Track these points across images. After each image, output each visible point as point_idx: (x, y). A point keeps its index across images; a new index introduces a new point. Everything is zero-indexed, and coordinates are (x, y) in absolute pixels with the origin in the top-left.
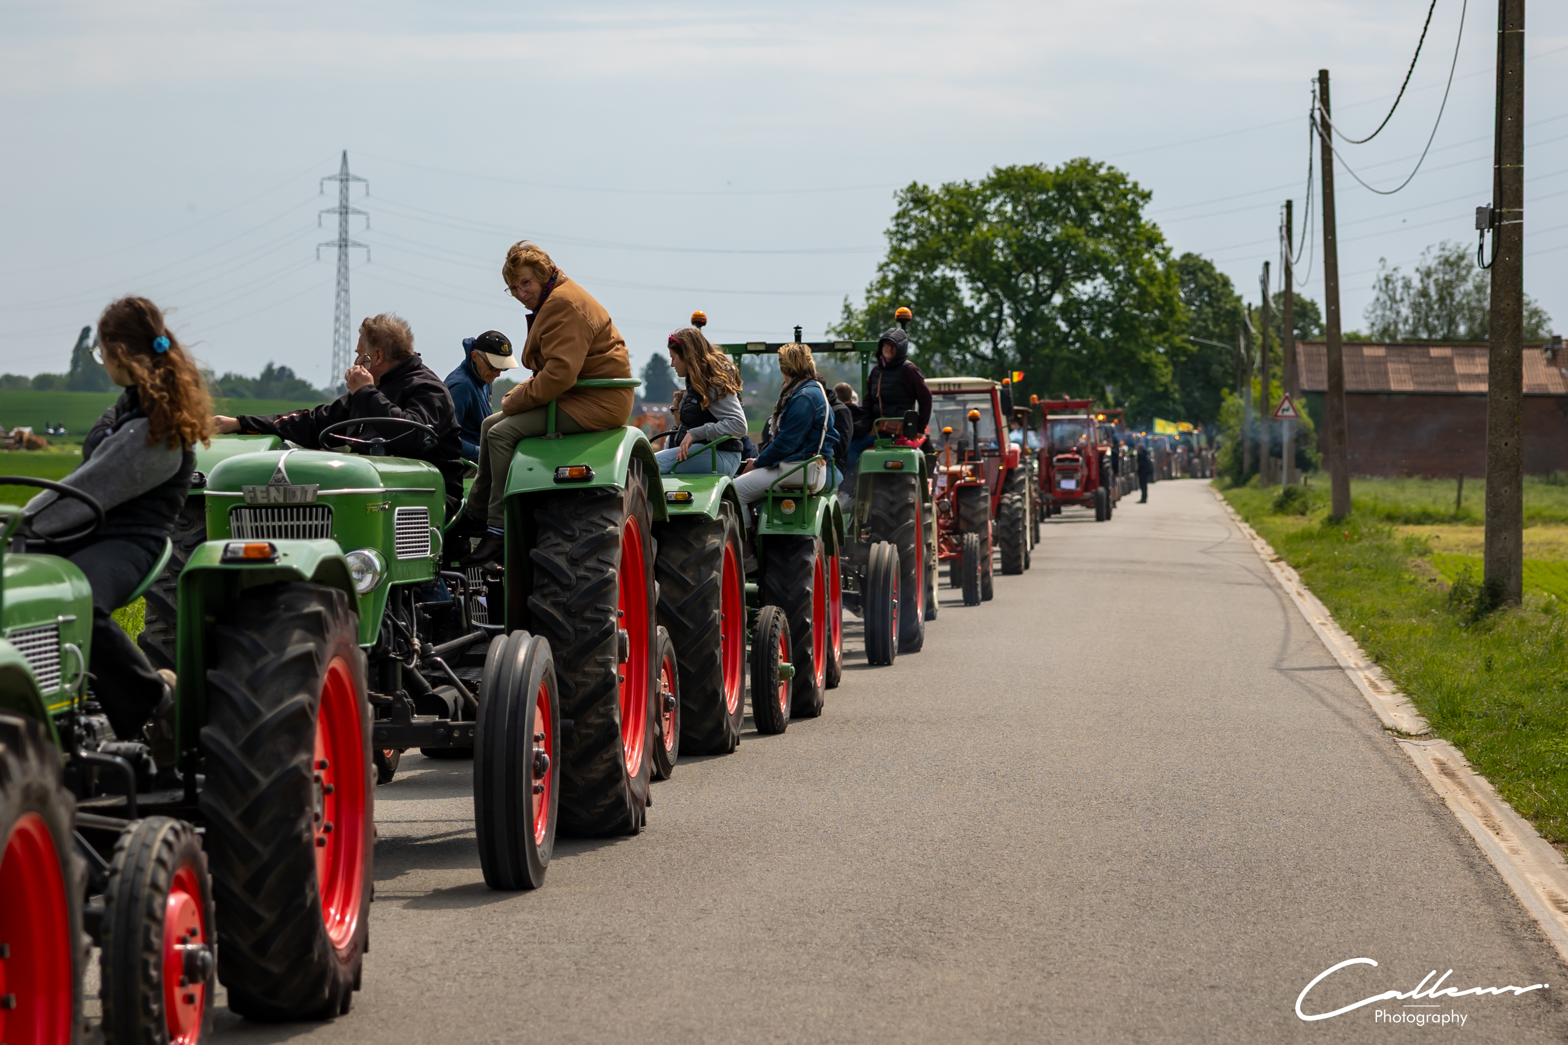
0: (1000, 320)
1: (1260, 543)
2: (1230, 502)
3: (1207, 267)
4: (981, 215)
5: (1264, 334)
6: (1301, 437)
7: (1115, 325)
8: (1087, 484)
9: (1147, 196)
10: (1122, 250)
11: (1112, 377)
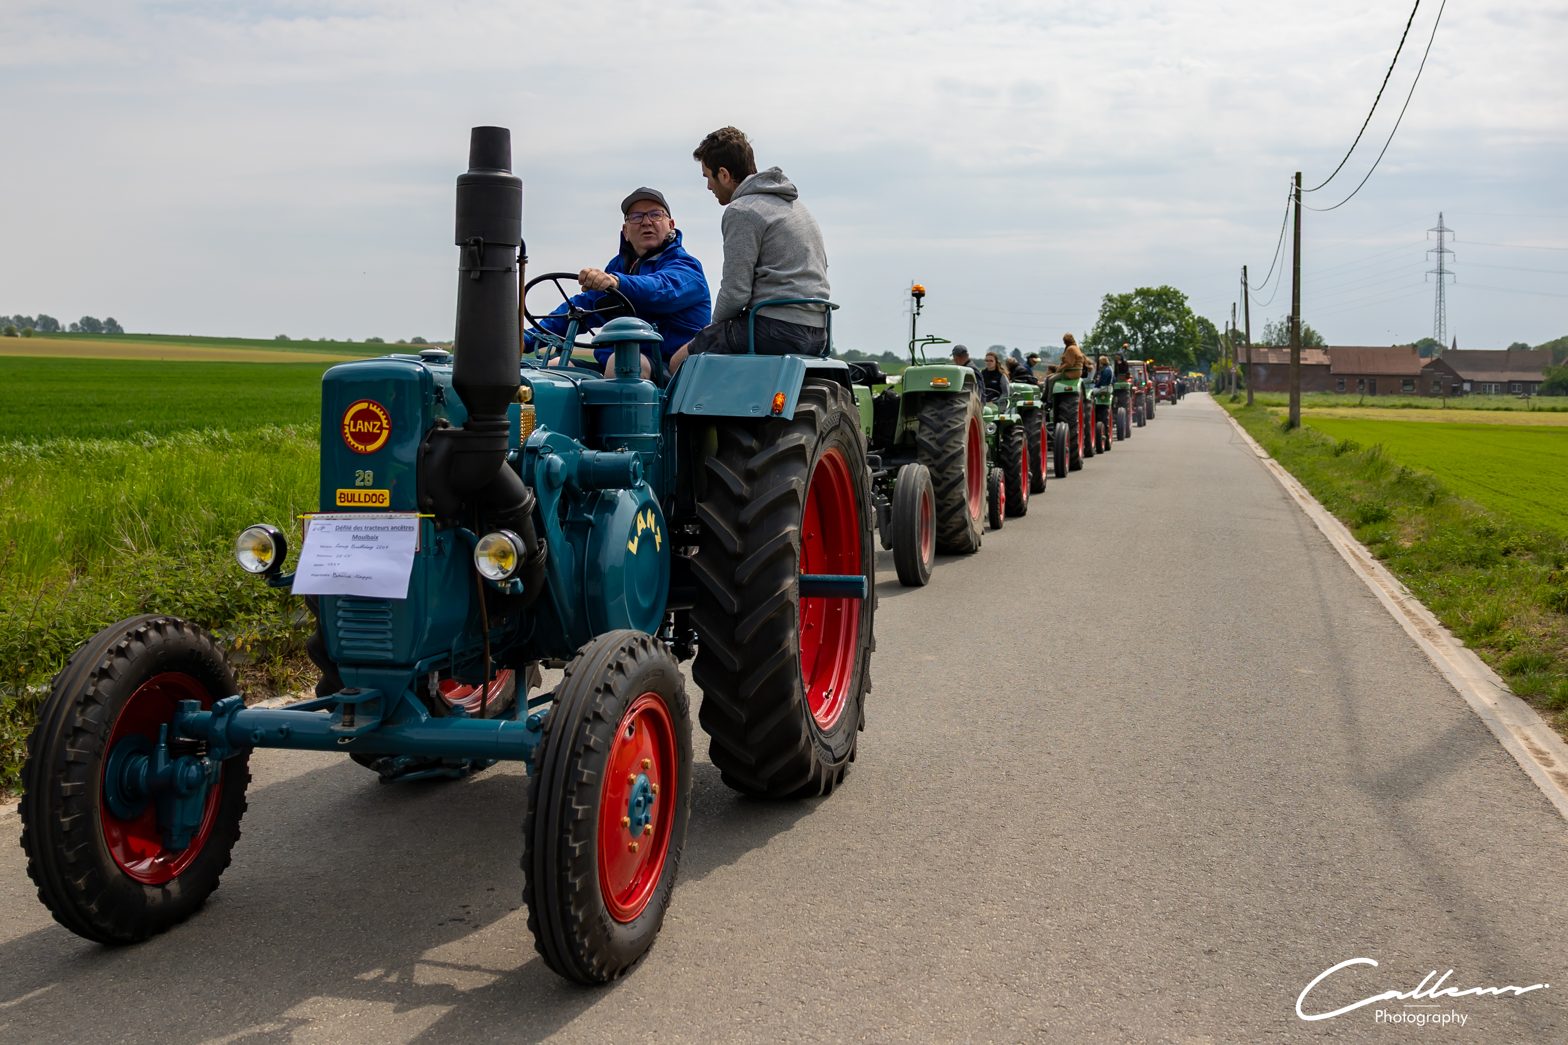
0: (1137, 339)
1: (1225, 412)
2: (1215, 399)
3: (1207, 321)
4: (1131, 304)
5: (1226, 344)
6: (1239, 378)
7: (1176, 340)
8: (1169, 393)
9: (1186, 298)
10: (1178, 316)
11: (1174, 358)
